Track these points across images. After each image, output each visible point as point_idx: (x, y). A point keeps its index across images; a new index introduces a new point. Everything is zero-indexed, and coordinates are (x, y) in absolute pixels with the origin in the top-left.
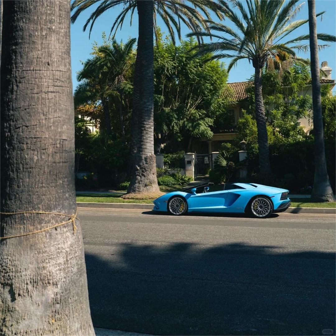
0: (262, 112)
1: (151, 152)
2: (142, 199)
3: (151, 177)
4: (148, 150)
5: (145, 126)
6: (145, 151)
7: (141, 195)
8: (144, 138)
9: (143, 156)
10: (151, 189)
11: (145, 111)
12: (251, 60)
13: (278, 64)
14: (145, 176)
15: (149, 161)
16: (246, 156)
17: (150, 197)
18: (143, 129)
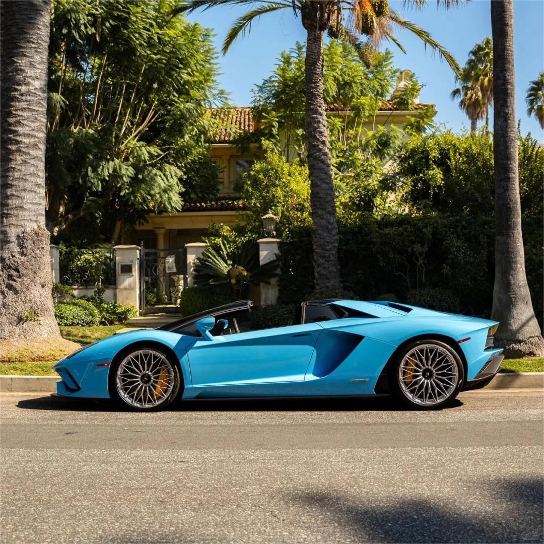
0: (324, 139)
1: (36, 221)
2: (9, 361)
3: (37, 294)
4: (26, 213)
5: (19, 139)
6: (17, 216)
7: (6, 348)
8: (17, 174)
9: (13, 232)
10: (37, 329)
11: (22, 95)
12: (297, 10)
13: (370, 20)
14: (16, 292)
15: (29, 247)
16: (277, 252)
17: (35, 356)
18: (14, 147)
